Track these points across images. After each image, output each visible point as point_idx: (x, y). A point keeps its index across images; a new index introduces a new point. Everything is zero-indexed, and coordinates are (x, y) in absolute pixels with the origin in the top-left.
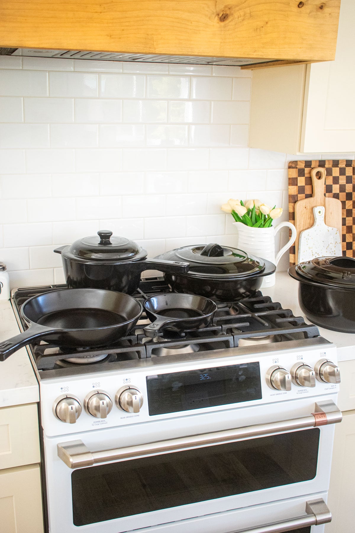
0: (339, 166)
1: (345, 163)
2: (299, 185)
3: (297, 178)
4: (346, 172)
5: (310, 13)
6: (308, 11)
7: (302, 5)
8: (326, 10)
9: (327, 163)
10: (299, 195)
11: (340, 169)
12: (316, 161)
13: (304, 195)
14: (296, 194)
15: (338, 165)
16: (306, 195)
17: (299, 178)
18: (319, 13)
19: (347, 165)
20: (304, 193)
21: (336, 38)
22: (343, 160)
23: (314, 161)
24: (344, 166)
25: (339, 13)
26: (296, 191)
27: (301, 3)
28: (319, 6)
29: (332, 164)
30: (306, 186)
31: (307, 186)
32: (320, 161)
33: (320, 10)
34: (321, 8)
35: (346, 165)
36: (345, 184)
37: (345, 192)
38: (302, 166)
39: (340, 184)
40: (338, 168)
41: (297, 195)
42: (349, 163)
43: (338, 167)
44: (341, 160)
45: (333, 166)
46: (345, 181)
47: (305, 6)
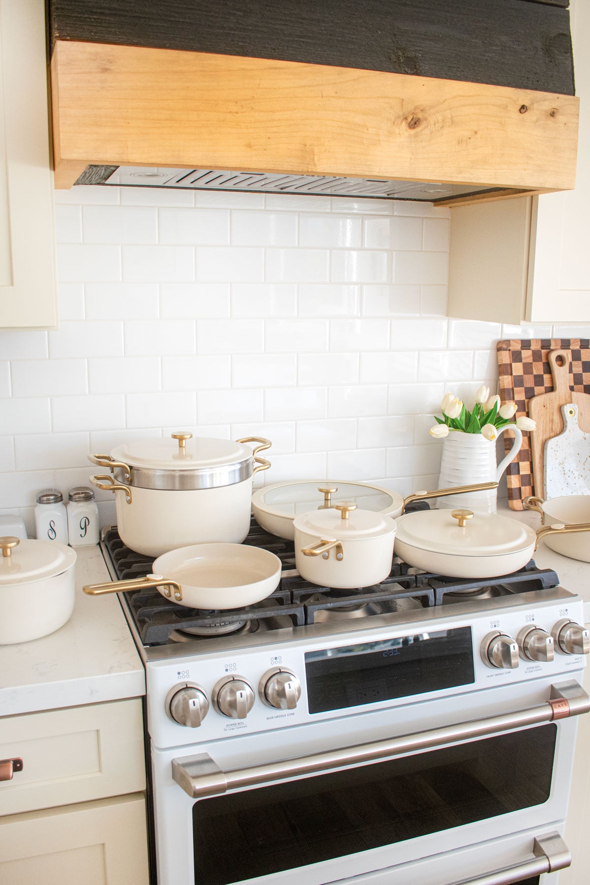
0: (571, 347)
1: (579, 343)
2: (514, 374)
3: (511, 365)
4: (582, 356)
5: (537, 121)
6: (534, 118)
7: (525, 109)
8: (560, 118)
9: (553, 343)
10: (515, 389)
11: (573, 351)
12: (537, 340)
13: (523, 388)
14: (511, 387)
15: (569, 346)
16: (525, 388)
17: (514, 365)
18: (550, 122)
19: (582, 347)
20: (523, 386)
21: (575, 159)
22: (576, 339)
23: (534, 340)
24: (578, 347)
25: (578, 124)
26: (510, 383)
27: (523, 107)
28: (550, 112)
29: (560, 345)
30: (524, 376)
31: (526, 375)
32: (542, 341)
33: (551, 118)
34: (553, 114)
35: (580, 346)
36: (581, 372)
37: (582, 384)
38: (517, 347)
39: (573, 372)
40: (570, 351)
41: (513, 389)
42: (584, 344)
43: (569, 349)
44: (573, 339)
45: (563, 347)
46: (581, 369)
47: (528, 111)
